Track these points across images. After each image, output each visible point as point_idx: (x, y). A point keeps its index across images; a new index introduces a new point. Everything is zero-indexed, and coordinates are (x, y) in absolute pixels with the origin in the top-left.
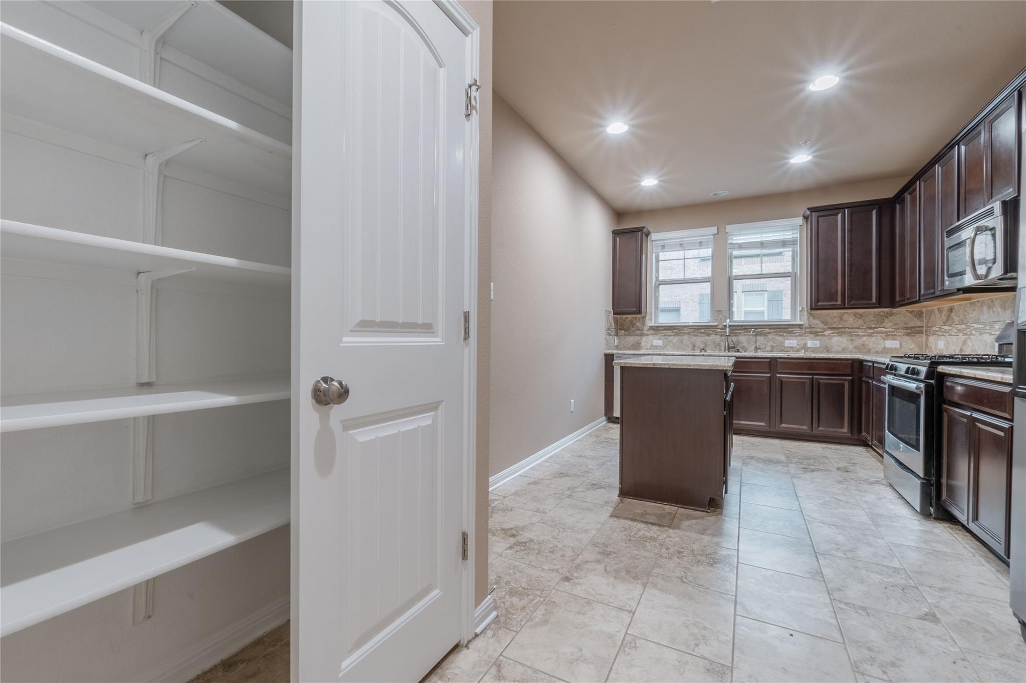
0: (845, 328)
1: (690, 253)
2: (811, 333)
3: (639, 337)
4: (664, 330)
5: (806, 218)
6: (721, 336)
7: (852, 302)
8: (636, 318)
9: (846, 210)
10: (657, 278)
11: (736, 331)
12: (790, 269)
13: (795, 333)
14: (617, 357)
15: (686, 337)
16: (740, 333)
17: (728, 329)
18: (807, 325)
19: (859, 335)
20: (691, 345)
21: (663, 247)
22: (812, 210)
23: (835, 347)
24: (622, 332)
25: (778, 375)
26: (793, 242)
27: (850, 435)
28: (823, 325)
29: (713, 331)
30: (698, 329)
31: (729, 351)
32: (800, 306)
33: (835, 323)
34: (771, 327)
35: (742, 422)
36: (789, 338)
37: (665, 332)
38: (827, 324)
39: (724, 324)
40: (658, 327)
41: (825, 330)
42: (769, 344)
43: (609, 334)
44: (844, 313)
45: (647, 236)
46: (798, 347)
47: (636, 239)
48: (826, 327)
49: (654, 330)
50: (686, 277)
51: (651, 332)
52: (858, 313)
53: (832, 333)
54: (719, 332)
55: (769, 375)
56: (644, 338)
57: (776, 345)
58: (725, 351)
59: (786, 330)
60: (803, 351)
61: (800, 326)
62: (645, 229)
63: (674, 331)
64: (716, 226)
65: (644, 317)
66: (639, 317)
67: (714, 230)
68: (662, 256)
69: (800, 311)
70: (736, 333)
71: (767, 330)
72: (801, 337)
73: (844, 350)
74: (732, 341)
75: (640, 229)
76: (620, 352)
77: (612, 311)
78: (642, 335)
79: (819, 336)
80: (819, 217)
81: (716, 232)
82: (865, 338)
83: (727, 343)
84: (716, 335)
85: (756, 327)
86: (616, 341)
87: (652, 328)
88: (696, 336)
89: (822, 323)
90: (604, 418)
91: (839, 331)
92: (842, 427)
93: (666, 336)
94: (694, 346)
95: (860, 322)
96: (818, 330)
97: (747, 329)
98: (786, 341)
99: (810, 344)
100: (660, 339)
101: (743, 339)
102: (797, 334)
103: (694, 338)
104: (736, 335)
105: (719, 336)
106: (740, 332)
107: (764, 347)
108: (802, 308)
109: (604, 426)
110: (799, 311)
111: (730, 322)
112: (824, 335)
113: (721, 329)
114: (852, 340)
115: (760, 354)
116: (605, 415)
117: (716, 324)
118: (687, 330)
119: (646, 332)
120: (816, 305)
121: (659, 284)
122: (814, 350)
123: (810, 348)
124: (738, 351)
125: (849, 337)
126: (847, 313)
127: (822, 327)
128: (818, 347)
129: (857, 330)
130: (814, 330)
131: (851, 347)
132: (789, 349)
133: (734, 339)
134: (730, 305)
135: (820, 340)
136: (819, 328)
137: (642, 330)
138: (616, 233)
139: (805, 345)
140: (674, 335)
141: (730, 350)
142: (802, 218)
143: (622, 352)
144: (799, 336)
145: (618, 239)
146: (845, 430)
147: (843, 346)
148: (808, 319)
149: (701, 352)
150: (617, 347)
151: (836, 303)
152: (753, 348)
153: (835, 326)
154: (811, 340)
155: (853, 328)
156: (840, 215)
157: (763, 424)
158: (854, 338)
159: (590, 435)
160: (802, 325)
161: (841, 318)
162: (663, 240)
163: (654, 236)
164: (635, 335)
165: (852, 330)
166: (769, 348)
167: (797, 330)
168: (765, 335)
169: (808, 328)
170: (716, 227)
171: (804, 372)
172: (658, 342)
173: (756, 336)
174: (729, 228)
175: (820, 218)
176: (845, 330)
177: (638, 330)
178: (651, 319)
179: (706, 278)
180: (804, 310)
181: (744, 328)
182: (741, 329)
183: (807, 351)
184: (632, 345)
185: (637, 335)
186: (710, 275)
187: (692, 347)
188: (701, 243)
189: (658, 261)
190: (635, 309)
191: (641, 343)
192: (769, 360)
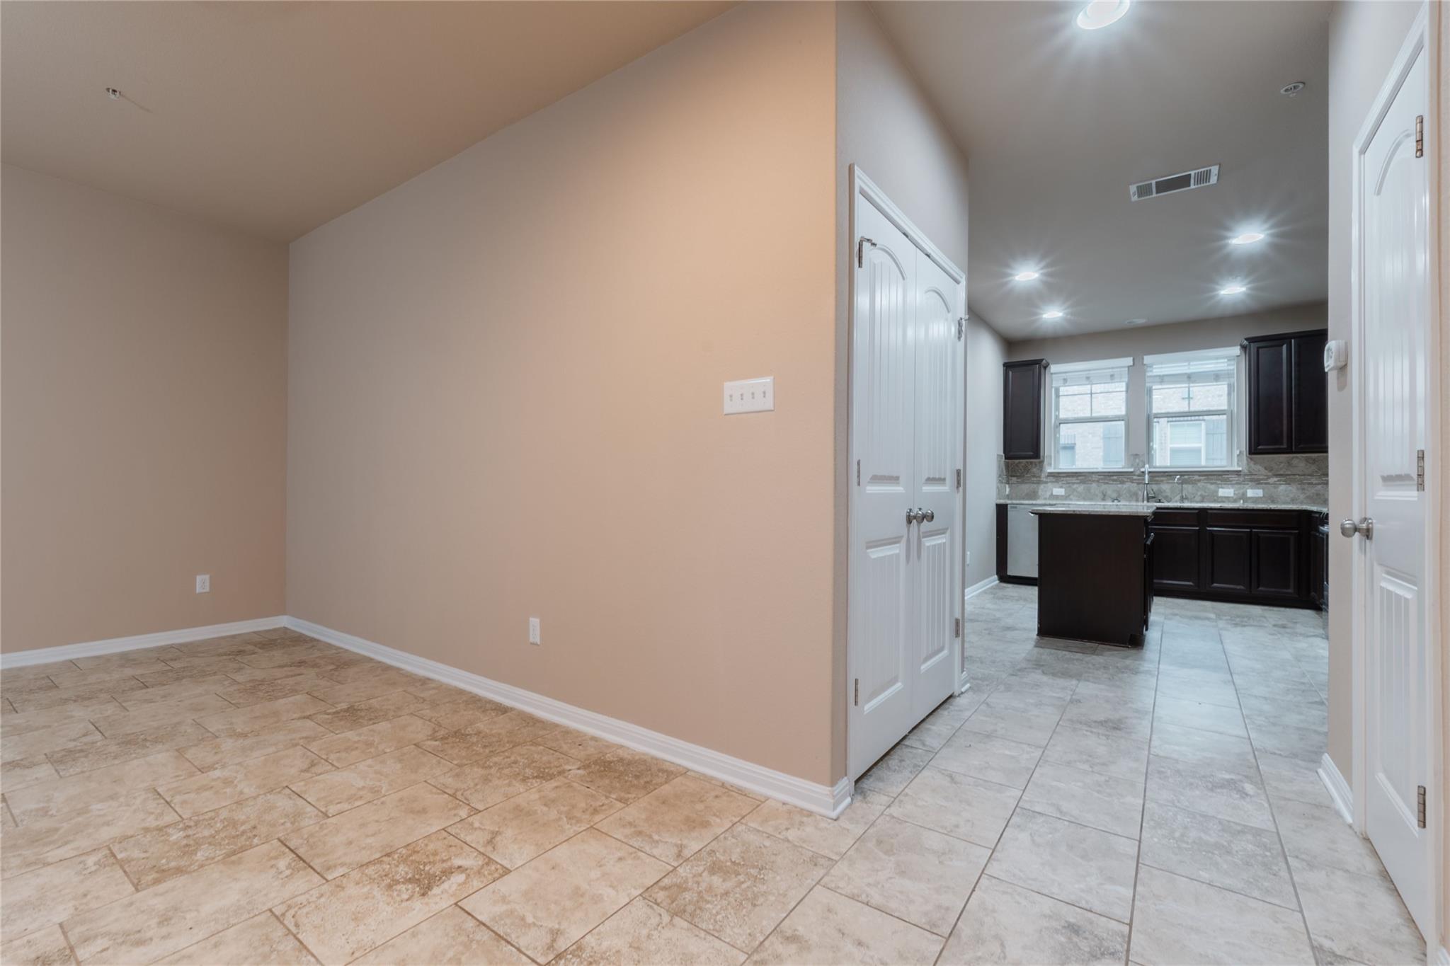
0: (1294, 475)
1: (1096, 388)
2: (1251, 480)
3: (1035, 485)
4: (1067, 476)
5: (1244, 348)
6: (1138, 484)
7: (1302, 446)
8: (1031, 463)
9: (1293, 340)
10: (1057, 417)
11: (1157, 479)
12: (1225, 407)
13: (1231, 481)
14: (1011, 507)
15: (1094, 485)
16: (1162, 481)
17: (1147, 476)
18: (1246, 471)
19: (1312, 484)
20: (1100, 495)
21: (1065, 380)
22: (1251, 340)
23: (1282, 498)
24: (1014, 479)
25: (1208, 529)
26: (1228, 375)
27: (1297, 596)
28: (1266, 471)
29: (1128, 479)
30: (1108, 476)
31: (1148, 501)
32: (1238, 448)
33: (1281, 469)
34: (1201, 473)
35: (1165, 582)
36: (1223, 486)
37: (1068, 479)
38: (1272, 470)
39: (1143, 470)
40: (1059, 473)
41: (1269, 477)
42: (1199, 494)
43: (1001, 482)
44: (1293, 458)
45: (1045, 368)
46: (1235, 497)
47: (1033, 373)
48: (1270, 474)
49: (1054, 476)
50: (1093, 415)
51: (1051, 479)
52: (1311, 458)
53: (1278, 481)
54: (1135, 480)
55: (1197, 528)
56: (1042, 486)
57: (1206, 494)
58: (1143, 501)
59: (1220, 477)
60: (1242, 501)
61: (1238, 473)
62: (1044, 361)
63: (1080, 478)
64: (1130, 356)
65: (1043, 462)
66: (1035, 462)
67: (1129, 361)
68: (1063, 390)
69: (1238, 456)
70: (1157, 481)
71: (1196, 477)
72: (1239, 486)
73: (1293, 501)
74: (1153, 490)
75: (1038, 362)
76: (1015, 502)
77: (1003, 455)
78: (1039, 482)
79: (1262, 484)
80: (1258, 348)
81: (1131, 364)
82: (1320, 486)
83: (1145, 492)
84: (1133, 483)
85: (1182, 474)
86: (1008, 490)
87: (1051, 475)
88: (1107, 483)
89: (1266, 468)
90: (996, 576)
91: (1287, 478)
92: (1288, 587)
93: (1069, 483)
94: (1105, 496)
95: (1314, 468)
96: (1261, 477)
97: (1170, 476)
98: (1220, 490)
99: (1251, 493)
100: (1061, 487)
101: (1166, 487)
102: (1234, 482)
103: (1104, 487)
104: (1158, 483)
105: (1135, 485)
106: (1162, 479)
107: (1193, 496)
108: (1240, 452)
109: (997, 585)
110: (1236, 456)
111: (1150, 467)
112: (1268, 483)
113: (1138, 476)
114: (1304, 489)
115: (1186, 505)
116: (997, 574)
117: (1132, 470)
118: (1095, 477)
119: (1045, 480)
120: (1256, 449)
121: (1060, 424)
122: (1255, 500)
123: (1250, 498)
124: (1160, 501)
125: (1299, 486)
126: (1297, 457)
127: (1265, 474)
128: (1261, 498)
129: (1309, 477)
130: (1256, 477)
131: (1302, 497)
132: (1224, 500)
133: (1155, 487)
134: (1149, 449)
135: (1263, 489)
136: (1262, 475)
137: (1040, 477)
138: (1008, 366)
139: (1244, 494)
140: (1077, 483)
141: (1150, 500)
142: (1239, 347)
143: (1018, 502)
144: (1237, 484)
145: (1010, 373)
146: (1291, 591)
147: (1292, 496)
148: (1248, 464)
149: (1113, 501)
150: (1008, 497)
151: (1282, 447)
152: (1178, 497)
153: (1281, 472)
154: (1252, 489)
155: (1304, 475)
156: (1285, 347)
157: (1191, 583)
158: (1306, 486)
159: (985, 592)
160: (1240, 471)
161: (1289, 464)
162: (1066, 372)
163: (1054, 368)
164: (1030, 483)
165: (1303, 477)
166: (1198, 498)
167: (1234, 478)
168: (1194, 483)
169: (1248, 475)
170: (1132, 358)
171: (1241, 524)
172: (1058, 491)
173: (1182, 483)
174: (1148, 359)
175: (1260, 350)
176: (1294, 477)
177: (1034, 476)
178: (1050, 464)
179: (1118, 416)
180: (1243, 454)
181: (1169, 475)
182: (1162, 476)
183: (1246, 502)
184: (1027, 495)
185: (1033, 483)
186: (1123, 412)
187: (1102, 497)
188: (1112, 376)
189: (1058, 396)
190: (1031, 453)
191: (1037, 492)
192: (1197, 511)
